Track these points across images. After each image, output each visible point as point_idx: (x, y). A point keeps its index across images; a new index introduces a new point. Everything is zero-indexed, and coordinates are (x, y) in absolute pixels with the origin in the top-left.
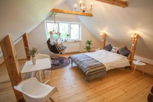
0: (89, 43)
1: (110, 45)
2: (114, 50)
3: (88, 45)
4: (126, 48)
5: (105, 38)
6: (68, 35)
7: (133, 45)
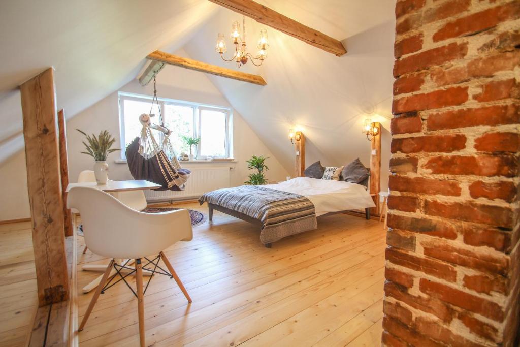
0: (259, 164)
1: (319, 163)
2: (330, 174)
3: (255, 171)
4: (358, 164)
5: (303, 146)
6: (192, 142)
7: (374, 152)
